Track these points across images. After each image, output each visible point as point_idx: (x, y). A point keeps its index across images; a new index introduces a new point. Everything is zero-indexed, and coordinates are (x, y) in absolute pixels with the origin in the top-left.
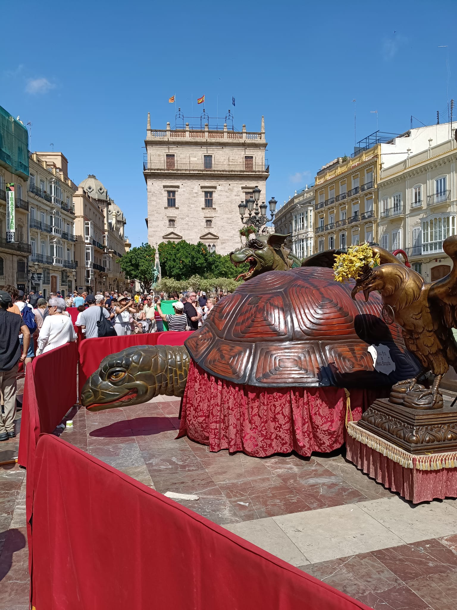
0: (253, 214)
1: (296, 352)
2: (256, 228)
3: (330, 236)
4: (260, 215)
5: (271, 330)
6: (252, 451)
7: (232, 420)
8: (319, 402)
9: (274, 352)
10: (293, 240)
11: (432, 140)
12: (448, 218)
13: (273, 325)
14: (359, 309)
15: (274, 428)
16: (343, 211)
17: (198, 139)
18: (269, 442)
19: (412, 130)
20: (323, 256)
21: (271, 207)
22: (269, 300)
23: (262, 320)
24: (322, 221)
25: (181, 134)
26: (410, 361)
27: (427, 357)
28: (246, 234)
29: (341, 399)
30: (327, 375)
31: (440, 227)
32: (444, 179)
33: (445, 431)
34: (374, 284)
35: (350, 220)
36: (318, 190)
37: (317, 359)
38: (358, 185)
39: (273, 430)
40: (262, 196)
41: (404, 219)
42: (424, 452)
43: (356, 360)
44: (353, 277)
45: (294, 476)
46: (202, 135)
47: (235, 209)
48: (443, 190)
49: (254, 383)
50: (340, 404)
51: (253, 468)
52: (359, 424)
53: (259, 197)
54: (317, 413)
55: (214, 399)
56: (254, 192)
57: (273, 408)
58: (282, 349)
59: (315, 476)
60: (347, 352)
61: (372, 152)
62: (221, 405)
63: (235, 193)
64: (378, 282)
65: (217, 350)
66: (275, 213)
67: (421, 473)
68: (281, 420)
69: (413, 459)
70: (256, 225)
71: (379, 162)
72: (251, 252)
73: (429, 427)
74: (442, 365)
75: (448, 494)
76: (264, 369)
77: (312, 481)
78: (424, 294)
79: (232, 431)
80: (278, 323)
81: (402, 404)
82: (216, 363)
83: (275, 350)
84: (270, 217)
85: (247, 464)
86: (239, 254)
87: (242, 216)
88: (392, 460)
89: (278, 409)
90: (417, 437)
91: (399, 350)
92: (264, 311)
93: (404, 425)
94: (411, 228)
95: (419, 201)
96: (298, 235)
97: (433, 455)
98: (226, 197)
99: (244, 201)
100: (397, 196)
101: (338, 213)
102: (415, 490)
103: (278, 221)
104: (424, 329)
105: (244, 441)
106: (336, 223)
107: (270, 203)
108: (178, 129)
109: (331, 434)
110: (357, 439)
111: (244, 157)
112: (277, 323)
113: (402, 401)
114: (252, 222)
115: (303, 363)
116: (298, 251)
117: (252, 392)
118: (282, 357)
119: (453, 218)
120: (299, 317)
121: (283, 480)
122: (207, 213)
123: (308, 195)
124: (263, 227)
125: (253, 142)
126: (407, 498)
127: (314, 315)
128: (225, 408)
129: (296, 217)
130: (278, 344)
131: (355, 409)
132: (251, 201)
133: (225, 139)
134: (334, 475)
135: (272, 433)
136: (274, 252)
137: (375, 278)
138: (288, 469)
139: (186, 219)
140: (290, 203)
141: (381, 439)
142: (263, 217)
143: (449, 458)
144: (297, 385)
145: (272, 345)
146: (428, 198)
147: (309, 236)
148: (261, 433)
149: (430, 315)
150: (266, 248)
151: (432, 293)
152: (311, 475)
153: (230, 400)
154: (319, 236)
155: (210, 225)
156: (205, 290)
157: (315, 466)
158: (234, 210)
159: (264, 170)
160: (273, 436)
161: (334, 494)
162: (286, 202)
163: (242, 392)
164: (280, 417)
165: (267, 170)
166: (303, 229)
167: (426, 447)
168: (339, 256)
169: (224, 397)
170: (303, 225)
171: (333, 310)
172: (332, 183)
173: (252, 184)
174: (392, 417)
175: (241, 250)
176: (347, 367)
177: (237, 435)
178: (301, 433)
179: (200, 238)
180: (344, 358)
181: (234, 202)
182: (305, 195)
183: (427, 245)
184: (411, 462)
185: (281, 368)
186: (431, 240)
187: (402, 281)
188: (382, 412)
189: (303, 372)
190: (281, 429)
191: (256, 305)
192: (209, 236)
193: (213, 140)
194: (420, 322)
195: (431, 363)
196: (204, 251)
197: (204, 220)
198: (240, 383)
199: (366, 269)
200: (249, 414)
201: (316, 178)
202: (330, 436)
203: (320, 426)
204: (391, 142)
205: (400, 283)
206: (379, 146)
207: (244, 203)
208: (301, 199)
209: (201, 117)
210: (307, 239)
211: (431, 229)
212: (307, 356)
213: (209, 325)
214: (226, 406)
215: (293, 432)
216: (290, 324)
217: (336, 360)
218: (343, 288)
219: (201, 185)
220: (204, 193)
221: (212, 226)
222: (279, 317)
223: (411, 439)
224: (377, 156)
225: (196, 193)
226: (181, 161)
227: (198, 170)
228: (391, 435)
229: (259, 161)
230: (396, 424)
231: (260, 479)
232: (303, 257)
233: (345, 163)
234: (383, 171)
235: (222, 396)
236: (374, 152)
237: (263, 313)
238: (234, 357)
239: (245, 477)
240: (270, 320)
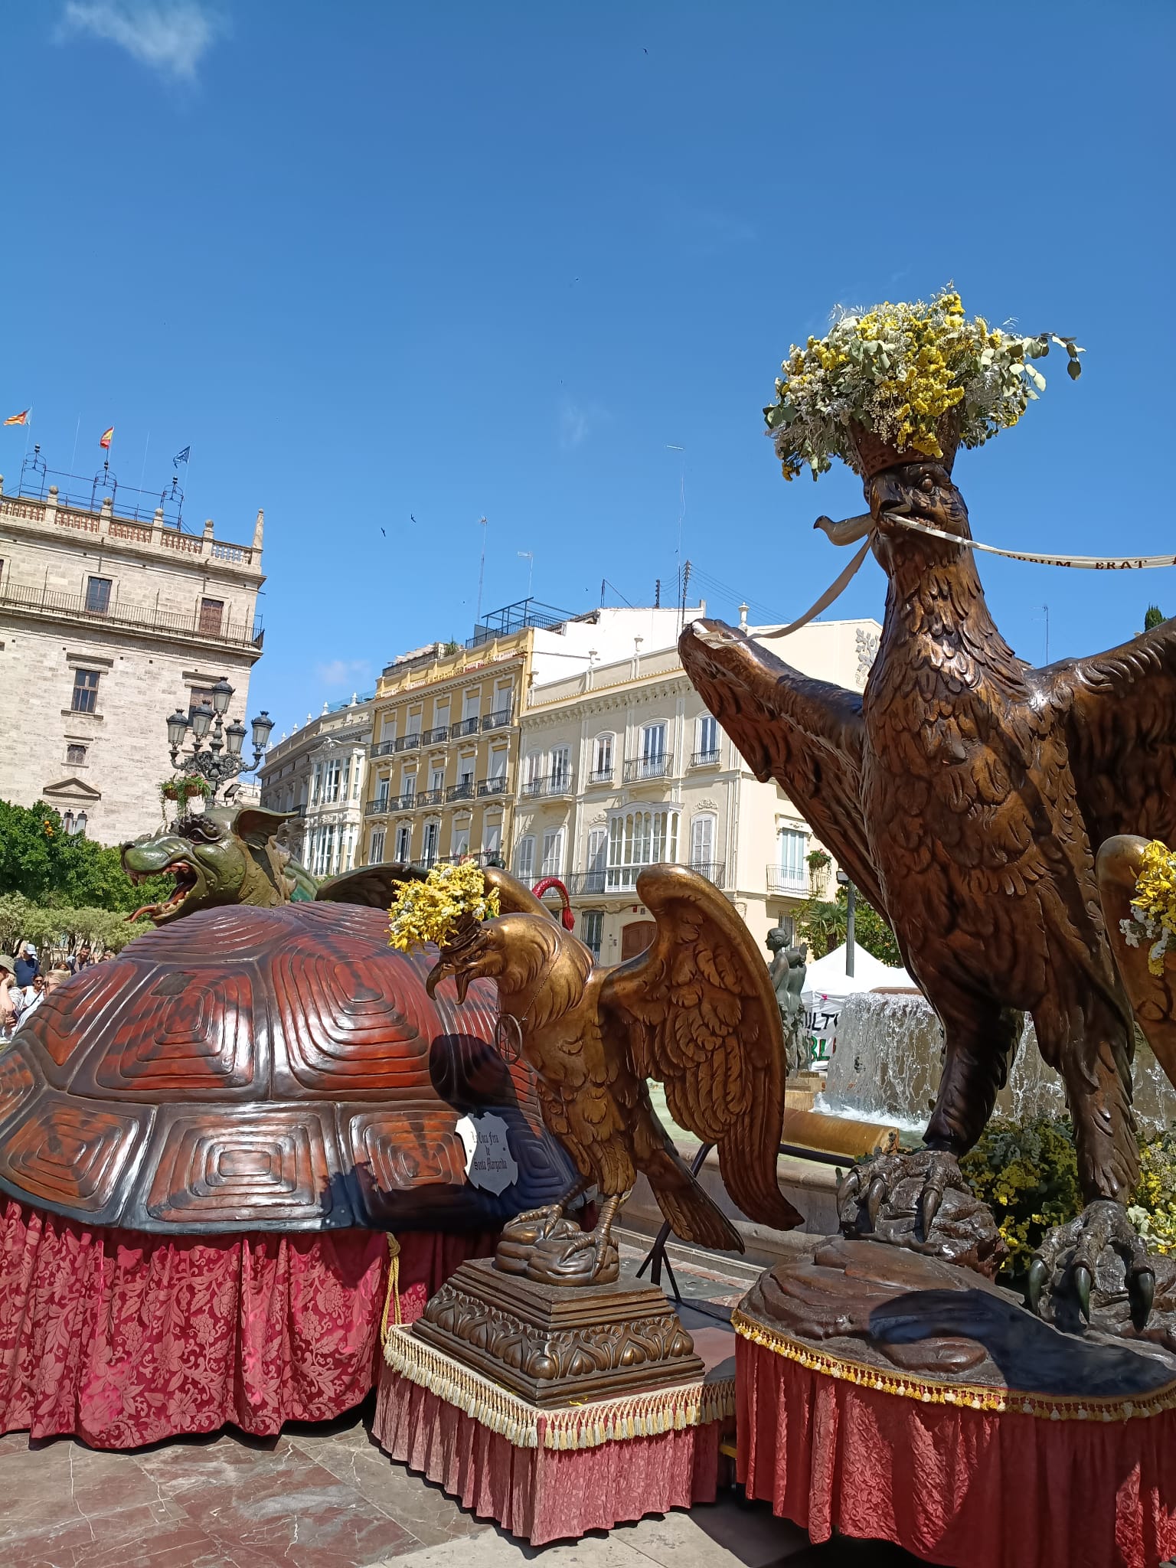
0: (206, 747)
1: (271, 1134)
2: (208, 783)
3: (399, 826)
4: (223, 752)
5: (210, 1070)
6: (101, 1432)
7: (56, 1335)
8: (318, 1271)
9: (211, 1132)
10: (307, 826)
11: (641, 640)
12: (665, 815)
13: (218, 1054)
14: (445, 1020)
15: (181, 1358)
16: (438, 770)
17: (79, 533)
18: (157, 1399)
19: (601, 610)
20: (374, 877)
21: (255, 735)
22: (213, 984)
23: (187, 1039)
24: (384, 787)
25: (32, 512)
26: (553, 1157)
27: (588, 1148)
28: (180, 794)
29: (377, 1262)
30: (347, 1197)
31: (647, 834)
32: (662, 729)
33: (619, 1342)
34: (481, 962)
35: (451, 792)
36: (380, 709)
37: (325, 1153)
38: (477, 713)
39: (175, 1365)
40: (238, 704)
41: (571, 806)
42: (565, 1401)
43: (426, 1155)
44: (434, 941)
45: (222, 1496)
46: (92, 524)
47: (158, 725)
48: (657, 752)
49: (141, 1223)
50: (372, 1276)
51: (103, 1482)
52: (416, 1332)
53: (227, 704)
54: (310, 1305)
55: (8, 1273)
56: (215, 691)
57: (185, 1296)
58: (233, 1124)
59: (284, 1490)
60: (405, 1135)
61: (514, 643)
62: (28, 1292)
63: (163, 685)
64: (492, 956)
65: (42, 1124)
66: (264, 751)
67: (557, 1457)
68: (206, 1330)
69: (540, 1420)
70: (210, 777)
71: (527, 670)
72: (183, 847)
73: (583, 1333)
74: (620, 1171)
75: (621, 1513)
76: (176, 1180)
77: (272, 1506)
78: (591, 993)
79: (52, 1368)
80: (231, 1051)
81: (523, 1273)
82: (34, 1161)
83: (215, 1126)
84: (250, 761)
85: (88, 1470)
86: (148, 850)
87: (175, 748)
88: (488, 1427)
89: (201, 1298)
90: (552, 1360)
91: (530, 1128)
92: (198, 1014)
93: (525, 1328)
94: (587, 827)
95: (607, 770)
96: (320, 814)
97: (588, 1406)
98: (136, 691)
99: (186, 709)
100: (560, 752)
101: (424, 769)
102: (538, 1508)
103: (273, 771)
104: (586, 1078)
105: (83, 1399)
106: (418, 796)
107: (255, 724)
108: (25, 497)
109: (341, 1364)
110: (405, 1373)
111: (200, 600)
112: (228, 1051)
113: (524, 1264)
114: (201, 766)
115: (286, 1164)
116: (317, 854)
117: (129, 1248)
118: (230, 1147)
119: (675, 816)
120: (292, 1035)
121: (191, 1511)
122: (75, 726)
123: (357, 720)
124: (228, 783)
125: (229, 566)
126: (518, 1532)
127: (330, 1032)
128: (40, 1300)
129: (320, 768)
130: (222, 1111)
131: (410, 1291)
132: (204, 714)
133: (155, 545)
134: (337, 1482)
135: (173, 1374)
136: (248, 853)
137: (484, 947)
138: (210, 1474)
139: (11, 734)
140: (307, 730)
141: (466, 1369)
142: (232, 758)
143: (622, 1413)
144: (262, 1226)
145: (206, 1113)
146: (626, 766)
147: (349, 819)
148: (138, 1372)
149: (600, 1046)
150: (227, 841)
151: (608, 992)
152: (272, 1487)
153: (59, 1275)
154: (373, 823)
155: (80, 759)
156: (37, 941)
157: (288, 1459)
158: (154, 729)
159: (249, 639)
160: (175, 1383)
161: (329, 1539)
162: (297, 727)
163: (100, 1250)
164: (202, 1322)
165: (258, 642)
166: (335, 800)
167: (571, 1387)
168: (405, 885)
169: (42, 1266)
170: (336, 789)
171: (382, 1019)
172: (416, 699)
173: (214, 669)
174: (498, 1307)
175: (155, 839)
176: (400, 1175)
177: (67, 1382)
178: (259, 1365)
179: (45, 791)
180: (395, 1151)
181: (158, 709)
182: (349, 717)
183: (618, 871)
184: (533, 1429)
185: (224, 1179)
186: (628, 861)
187: (546, 959)
188: (475, 1296)
189: (284, 1189)
190: (201, 1360)
191: (177, 997)
192: (73, 789)
193: (121, 543)
194: (578, 1062)
195: (596, 1164)
196: (50, 829)
197: (65, 744)
198: (97, 1222)
199: (466, 922)
200: (110, 1317)
201: (379, 682)
202: (339, 1371)
203: (313, 1343)
204: (556, 628)
205: (539, 963)
206: (530, 633)
207: (186, 715)
208: (338, 724)
209: (96, 480)
210: (342, 826)
211: (629, 836)
212: (299, 1143)
213: (27, 1046)
214: (44, 1292)
215: (234, 1365)
216: (263, 1055)
217: (375, 1156)
218: (411, 964)
219: (67, 651)
220: (74, 673)
221: (86, 762)
222: (236, 1034)
223: (538, 1368)
224: (523, 654)
225: (51, 669)
226: (21, 580)
227: (67, 612)
228: (492, 1358)
229: (239, 617)
230: (505, 1327)
231: (121, 1515)
232: (328, 871)
233: (450, 657)
234: (536, 690)
235: (36, 1261)
236: (518, 645)
237: (194, 1021)
238: (91, 1146)
239: (75, 1512)
240: (209, 1039)
